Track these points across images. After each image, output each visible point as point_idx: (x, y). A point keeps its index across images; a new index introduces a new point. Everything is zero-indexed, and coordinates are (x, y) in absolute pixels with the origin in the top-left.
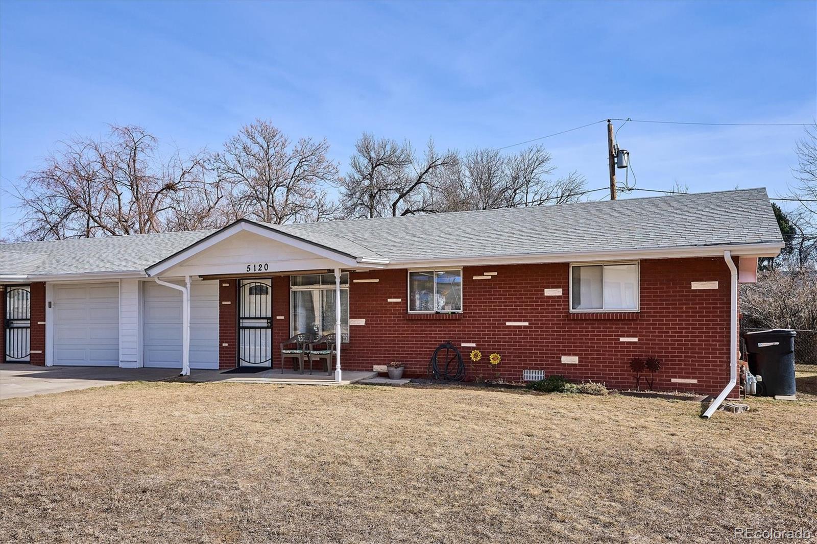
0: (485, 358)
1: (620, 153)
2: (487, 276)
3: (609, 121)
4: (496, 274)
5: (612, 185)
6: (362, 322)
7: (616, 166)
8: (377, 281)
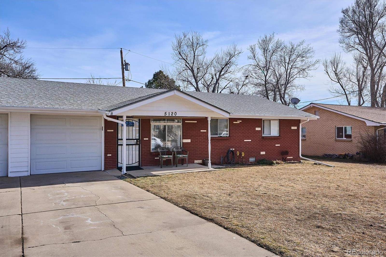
0: (241, 154)
1: (127, 64)
2: (238, 122)
3: (121, 49)
4: (241, 121)
5: (123, 77)
6: (189, 141)
7: (124, 69)
8: (196, 122)
